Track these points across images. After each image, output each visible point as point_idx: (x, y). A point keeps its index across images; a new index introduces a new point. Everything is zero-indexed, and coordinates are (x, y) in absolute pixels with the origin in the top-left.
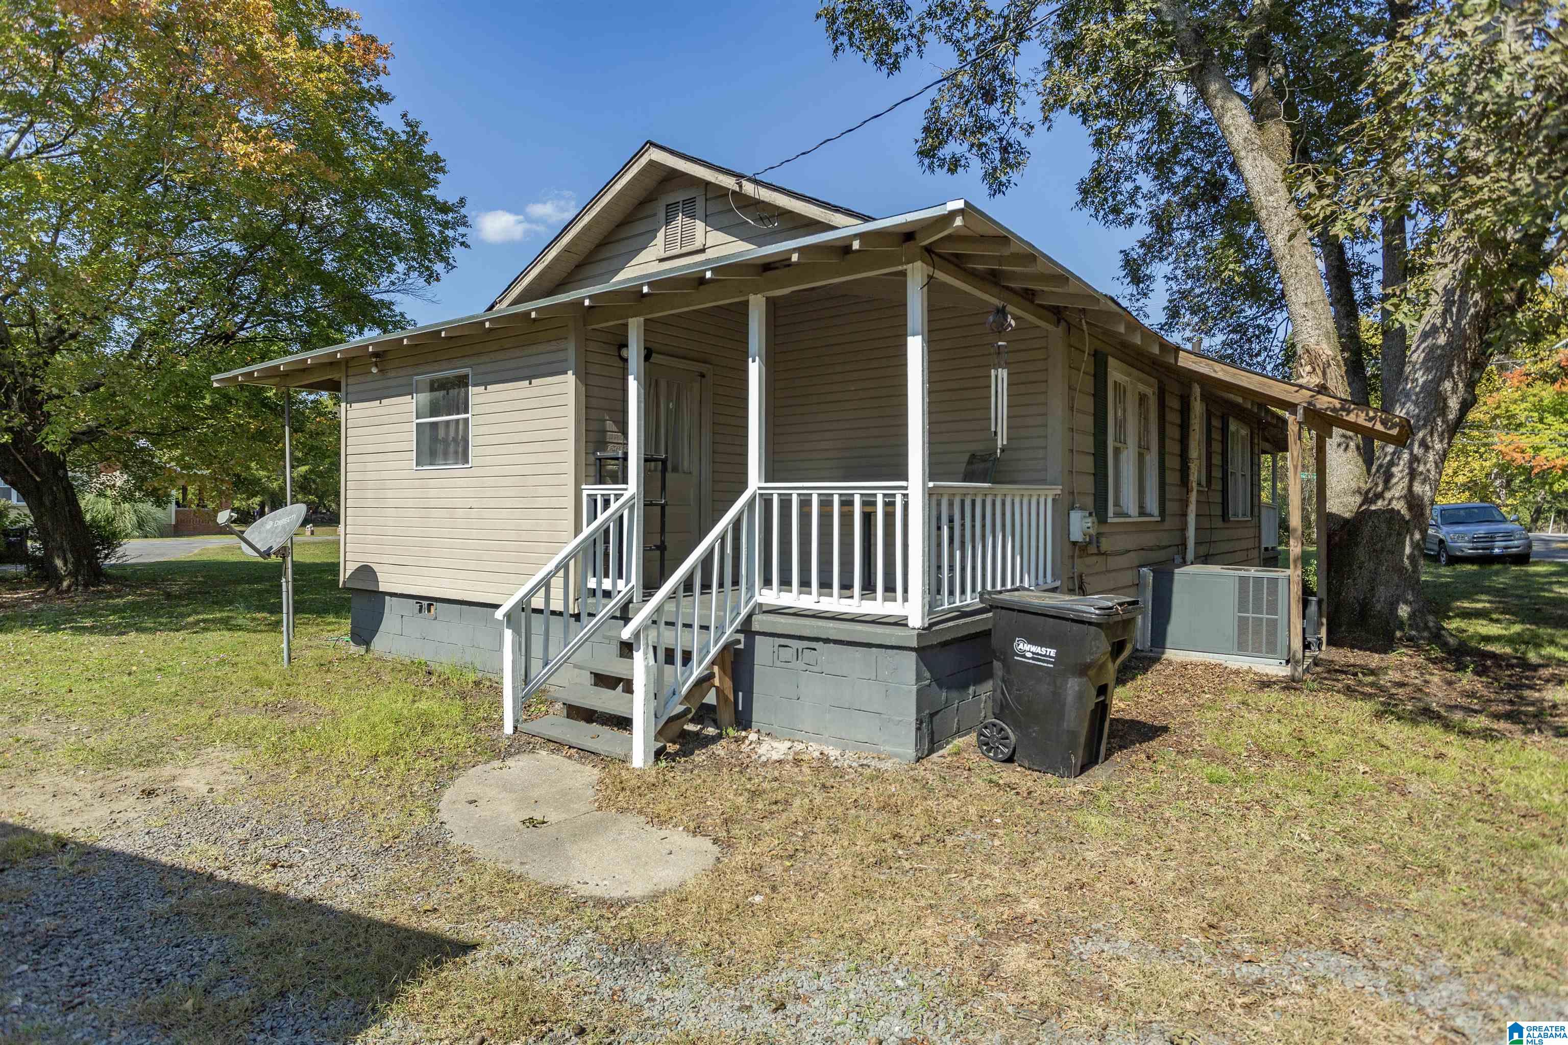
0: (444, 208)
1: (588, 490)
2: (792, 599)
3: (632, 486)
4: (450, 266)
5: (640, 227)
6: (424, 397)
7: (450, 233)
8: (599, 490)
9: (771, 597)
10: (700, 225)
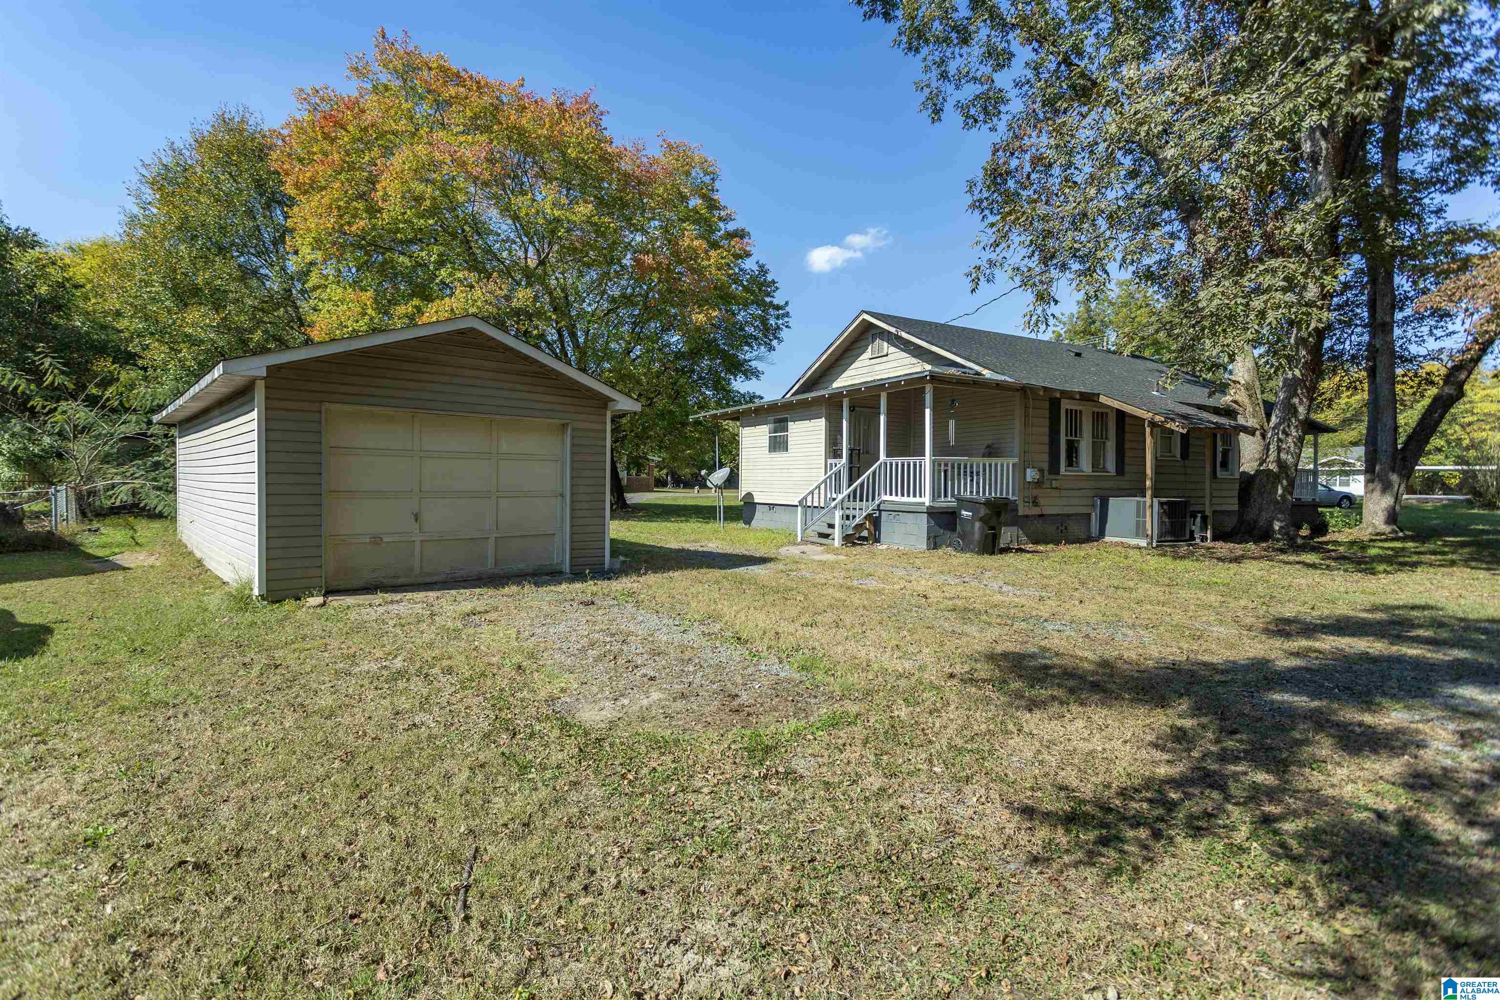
0: (778, 308)
1: (830, 461)
2: (893, 498)
3: (844, 460)
4: (780, 341)
5: (863, 343)
6: (772, 426)
7: (780, 322)
8: (833, 461)
9: (887, 498)
10: (885, 344)
